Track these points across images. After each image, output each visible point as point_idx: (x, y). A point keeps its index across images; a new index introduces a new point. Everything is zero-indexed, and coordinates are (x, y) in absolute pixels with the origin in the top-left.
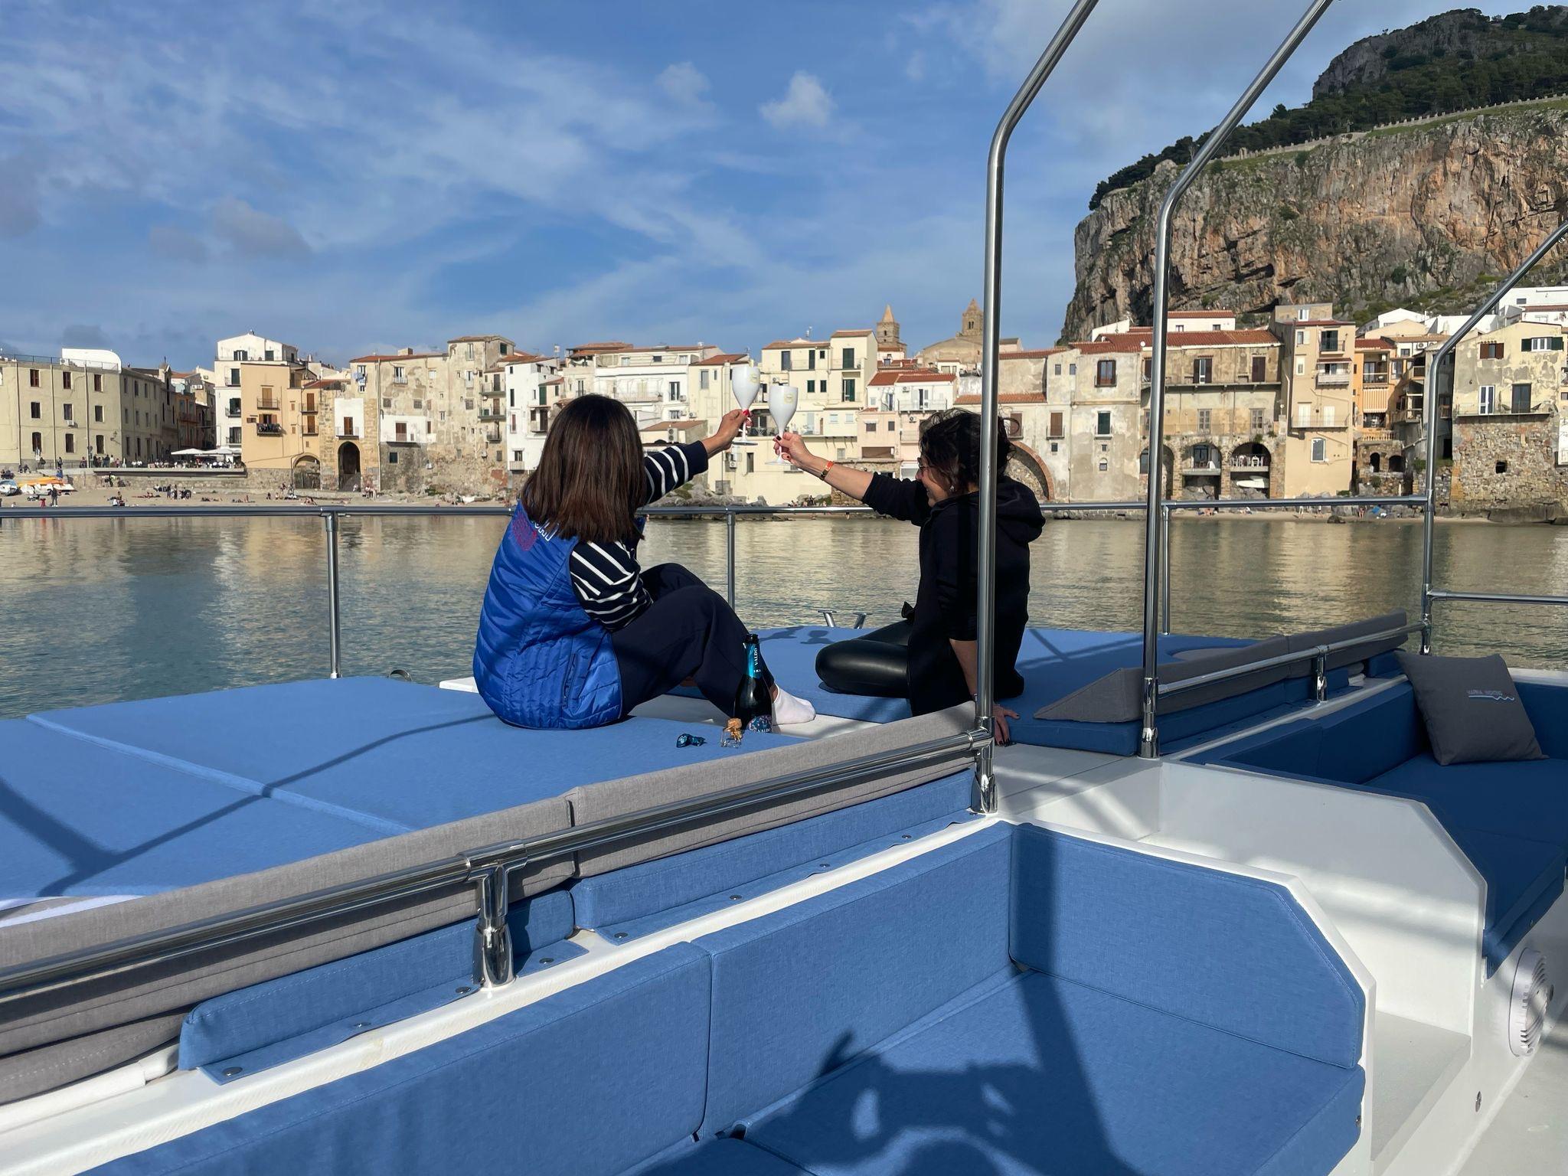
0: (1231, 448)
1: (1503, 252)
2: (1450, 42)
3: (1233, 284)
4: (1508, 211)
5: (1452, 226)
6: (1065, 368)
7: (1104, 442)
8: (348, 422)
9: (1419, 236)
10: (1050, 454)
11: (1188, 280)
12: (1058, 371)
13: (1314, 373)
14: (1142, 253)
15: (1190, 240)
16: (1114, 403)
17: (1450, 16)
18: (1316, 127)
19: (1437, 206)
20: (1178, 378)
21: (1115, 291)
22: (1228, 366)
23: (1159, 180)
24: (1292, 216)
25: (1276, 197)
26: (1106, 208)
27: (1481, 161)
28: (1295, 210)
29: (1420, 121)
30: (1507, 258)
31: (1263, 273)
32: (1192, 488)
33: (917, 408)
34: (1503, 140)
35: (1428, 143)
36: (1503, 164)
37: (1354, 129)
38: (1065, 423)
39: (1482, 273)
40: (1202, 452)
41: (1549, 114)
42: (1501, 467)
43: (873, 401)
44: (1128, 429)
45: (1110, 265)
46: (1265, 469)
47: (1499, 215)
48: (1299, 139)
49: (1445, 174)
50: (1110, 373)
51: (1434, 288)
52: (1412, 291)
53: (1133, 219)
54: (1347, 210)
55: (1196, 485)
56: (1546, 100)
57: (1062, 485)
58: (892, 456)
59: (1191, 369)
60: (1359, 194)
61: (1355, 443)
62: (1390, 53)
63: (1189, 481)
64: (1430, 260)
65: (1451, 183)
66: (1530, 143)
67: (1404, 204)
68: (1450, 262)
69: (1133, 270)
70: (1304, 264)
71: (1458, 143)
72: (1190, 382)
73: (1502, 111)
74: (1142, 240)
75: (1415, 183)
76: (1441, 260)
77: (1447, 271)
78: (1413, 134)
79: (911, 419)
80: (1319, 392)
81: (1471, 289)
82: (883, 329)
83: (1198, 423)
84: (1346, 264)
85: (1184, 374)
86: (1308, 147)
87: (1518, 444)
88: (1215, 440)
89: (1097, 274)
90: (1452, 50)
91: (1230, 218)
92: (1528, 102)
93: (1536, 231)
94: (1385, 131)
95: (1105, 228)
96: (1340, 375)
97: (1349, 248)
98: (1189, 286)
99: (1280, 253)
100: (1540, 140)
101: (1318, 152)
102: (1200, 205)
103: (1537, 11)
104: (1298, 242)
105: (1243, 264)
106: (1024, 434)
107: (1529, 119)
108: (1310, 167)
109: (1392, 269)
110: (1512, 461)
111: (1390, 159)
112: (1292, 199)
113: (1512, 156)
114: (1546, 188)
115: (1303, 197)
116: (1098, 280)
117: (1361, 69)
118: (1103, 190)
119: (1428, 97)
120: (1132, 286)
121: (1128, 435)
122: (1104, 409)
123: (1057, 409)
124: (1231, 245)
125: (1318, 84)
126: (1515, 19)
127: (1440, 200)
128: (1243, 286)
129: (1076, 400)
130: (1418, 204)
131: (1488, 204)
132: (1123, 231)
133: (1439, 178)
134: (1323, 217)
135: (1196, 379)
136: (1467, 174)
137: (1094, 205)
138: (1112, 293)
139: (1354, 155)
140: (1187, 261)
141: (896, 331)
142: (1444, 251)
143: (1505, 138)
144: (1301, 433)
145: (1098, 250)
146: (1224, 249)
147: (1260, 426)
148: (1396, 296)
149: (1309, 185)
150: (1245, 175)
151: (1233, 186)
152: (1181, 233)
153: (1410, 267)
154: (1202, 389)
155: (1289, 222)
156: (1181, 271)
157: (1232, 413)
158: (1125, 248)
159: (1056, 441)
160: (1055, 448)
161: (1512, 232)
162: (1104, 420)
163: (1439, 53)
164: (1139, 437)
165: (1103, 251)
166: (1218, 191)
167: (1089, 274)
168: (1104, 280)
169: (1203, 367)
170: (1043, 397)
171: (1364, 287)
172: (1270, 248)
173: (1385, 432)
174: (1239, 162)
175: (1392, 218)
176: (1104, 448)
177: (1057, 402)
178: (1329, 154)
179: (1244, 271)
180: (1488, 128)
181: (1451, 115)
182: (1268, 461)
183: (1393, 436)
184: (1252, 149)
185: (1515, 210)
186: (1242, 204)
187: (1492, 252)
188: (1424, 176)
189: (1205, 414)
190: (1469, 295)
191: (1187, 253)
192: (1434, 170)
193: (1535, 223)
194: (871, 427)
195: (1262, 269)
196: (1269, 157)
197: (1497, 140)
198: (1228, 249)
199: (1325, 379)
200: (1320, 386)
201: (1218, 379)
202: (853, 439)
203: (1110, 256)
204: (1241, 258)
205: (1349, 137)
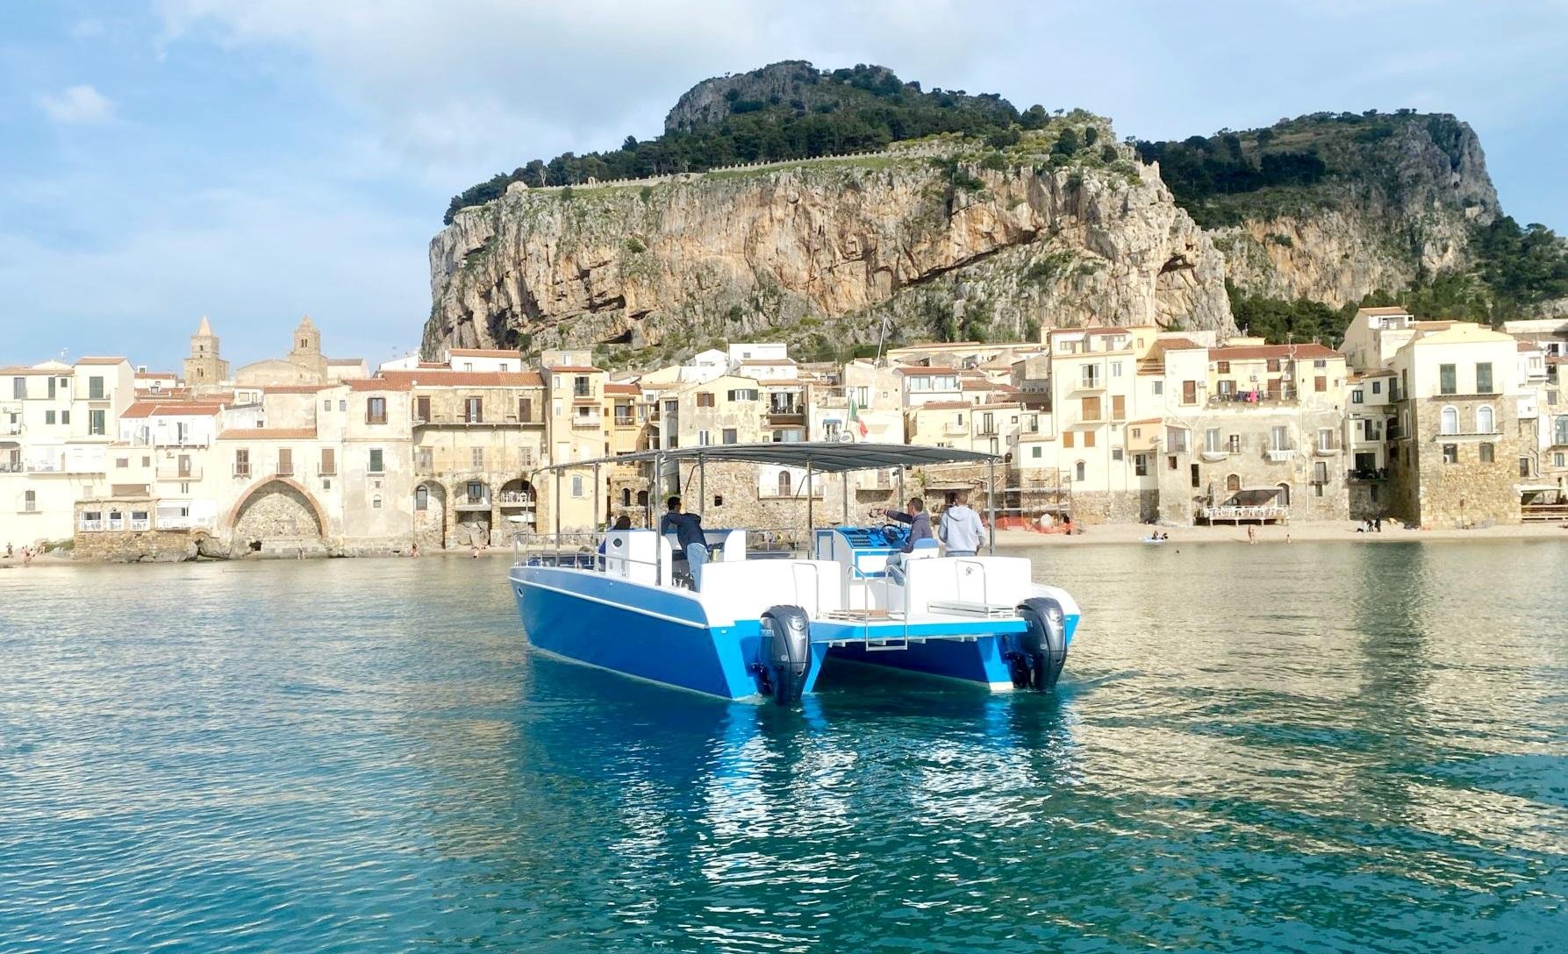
0: (500, 485)
1: (822, 296)
2: (784, 91)
3: (588, 314)
4: (825, 257)
5: (779, 269)
6: (335, 405)
7: (377, 479)
9: (752, 277)
10: (322, 490)
11: (544, 305)
12: (328, 408)
13: (571, 415)
14: (498, 275)
15: (543, 265)
16: (386, 440)
17: (783, 67)
18: (658, 164)
19: (765, 250)
20: (451, 416)
21: (472, 313)
22: (498, 407)
23: (511, 201)
24: (640, 250)
25: (624, 229)
26: (459, 225)
27: (801, 209)
28: (642, 243)
29: (749, 168)
30: (826, 302)
31: (615, 304)
32: (467, 524)
33: (176, 442)
34: (818, 191)
35: (756, 190)
36: (819, 214)
37: (692, 169)
38: (337, 459)
39: (805, 315)
40: (474, 488)
41: (855, 170)
42: (718, 501)
43: (127, 434)
44: (401, 466)
45: (465, 285)
46: (532, 504)
47: (818, 262)
48: (644, 176)
49: (772, 220)
50: (381, 410)
51: (766, 327)
52: (748, 330)
53: (488, 239)
54: (688, 247)
55: (471, 520)
56: (853, 156)
57: (336, 523)
58: (148, 495)
59: (463, 408)
60: (696, 234)
61: (608, 480)
62: (732, 96)
63: (463, 517)
64: (761, 300)
65: (777, 228)
66: (840, 196)
67: (739, 246)
68: (778, 303)
69: (489, 292)
70: (652, 298)
71: (780, 191)
72: (462, 421)
73: (817, 164)
74: (497, 263)
75: (746, 225)
76: (771, 301)
77: (776, 311)
78: (742, 180)
79: (169, 454)
80: (575, 432)
81: (796, 330)
82: (199, 344)
83: (472, 460)
84: (690, 300)
85: (456, 413)
86: (652, 182)
87: (729, 481)
88: (484, 477)
89: (453, 294)
90: (787, 98)
91: (582, 246)
92: (839, 157)
93: (848, 278)
94: (719, 174)
95: (459, 245)
96: (592, 418)
97: (692, 286)
98: (545, 313)
99: (630, 285)
100: (849, 194)
101: (661, 189)
102: (552, 231)
103: (860, 69)
104: (645, 276)
105: (596, 293)
106: (295, 471)
107: (839, 174)
108: (654, 203)
109: (730, 307)
110: (726, 495)
111: (723, 202)
112: (639, 233)
113: (826, 207)
114: (855, 239)
115: (649, 231)
116: (454, 300)
117: (706, 109)
118: (456, 206)
119: (755, 146)
120: (489, 309)
121: (400, 471)
122: (376, 446)
123: (327, 445)
124: (584, 274)
125: (669, 118)
126: (842, 74)
127: (767, 244)
128: (598, 316)
129: (347, 437)
130: (750, 245)
131: (808, 251)
132: (478, 250)
133: (767, 223)
134: (667, 252)
135: (468, 419)
136: (789, 221)
137: (448, 221)
138: (469, 315)
139: (692, 194)
140: (542, 287)
141: (216, 347)
142: (773, 292)
143: (820, 190)
144: (560, 470)
145: (451, 269)
146: (577, 278)
147: (529, 463)
148: (735, 333)
149: (654, 221)
150: (594, 204)
151: (583, 214)
152: (534, 258)
153: (745, 306)
154: (473, 428)
155: (637, 255)
156: (536, 297)
157: (503, 451)
158: (480, 269)
159: (328, 478)
160: (327, 485)
161: (828, 277)
162: (376, 457)
163: (775, 101)
164: (412, 474)
165: (458, 269)
166: (568, 218)
167: (445, 293)
168: (461, 301)
169: (473, 408)
170: (312, 433)
171: (706, 323)
172: (621, 278)
173: (634, 470)
174: (588, 192)
175: (727, 259)
176: (378, 484)
177: (327, 438)
178: (670, 191)
179: (598, 301)
180: (805, 180)
181: (775, 165)
182: (534, 498)
183: (640, 474)
184: (601, 179)
185: (830, 258)
186: (592, 233)
187: (813, 295)
188: (754, 220)
189: (478, 453)
190: (794, 335)
191: (541, 278)
192: (762, 215)
193: (847, 271)
194: (123, 463)
195: (615, 300)
196: (616, 189)
197: (813, 191)
198: (582, 278)
199: (582, 420)
200: (576, 427)
201: (488, 418)
202: (101, 475)
203: (466, 276)
204: (594, 287)
205: (688, 177)
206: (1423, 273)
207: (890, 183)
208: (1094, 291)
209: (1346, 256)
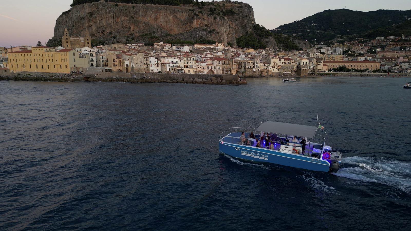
4: (170, 24)
5: (161, 25)
8: (127, 64)
9: (156, 26)
10: (214, 70)
12: (215, 62)
14: (100, 19)
15: (113, 18)
19: (158, 21)
25: (130, 14)
28: (134, 17)
29: (154, 5)
35: (156, 10)
38: (216, 68)
39: (167, 34)
41: (176, 9)
42: (249, 73)
44: (221, 68)
46: (230, 72)
50: (220, 63)
51: (160, 35)
52: (156, 36)
53: (94, 10)
54: (143, 19)
60: (145, 16)
64: (158, 30)
66: (173, 13)
67: (153, 20)
69: (97, 22)
70: (137, 28)
71: (161, 11)
77: (162, 33)
78: (153, 8)
84: (144, 29)
86: (134, 5)
87: (250, 71)
91: (121, 16)
93: (175, 28)
94: (148, 5)
97: (144, 26)
99: (132, 25)
101: (137, 7)
102: (114, 12)
104: (135, 23)
108: (135, 9)
109: (153, 31)
111: (150, 11)
113: (170, 15)
114: (176, 22)
122: (219, 66)
128: (125, 30)
131: (167, 22)
133: (159, 16)
134: (139, 19)
136: (163, 16)
139: (144, 9)
143: (169, 12)
144: (233, 69)
146: (120, 22)
149: (136, 13)
156: (112, 25)
161: (171, 28)
171: (148, 34)
172: (130, 23)
175: (151, 22)
176: (219, 70)
179: (125, 27)
180: (166, 9)
186: (123, 14)
188: (156, 15)
194: (199, 68)
195: (128, 27)
196: (127, 5)
204: (124, 24)
205: (142, 5)
206: (247, 32)
207: (182, 13)
208: (218, 36)
209: (238, 29)
